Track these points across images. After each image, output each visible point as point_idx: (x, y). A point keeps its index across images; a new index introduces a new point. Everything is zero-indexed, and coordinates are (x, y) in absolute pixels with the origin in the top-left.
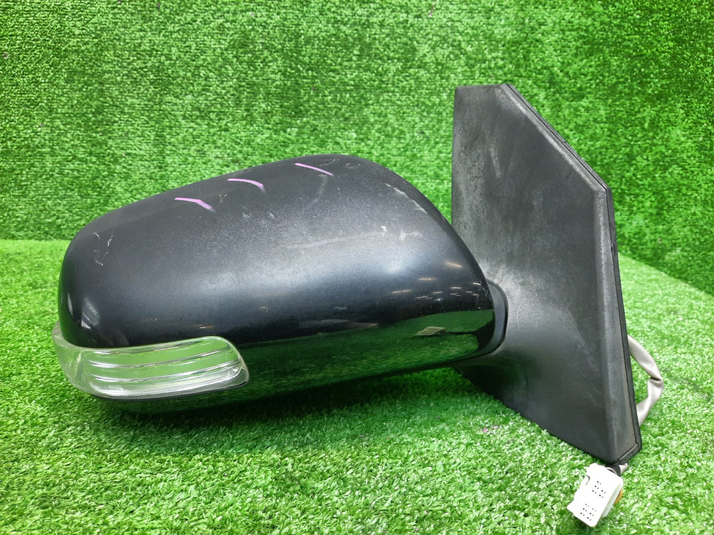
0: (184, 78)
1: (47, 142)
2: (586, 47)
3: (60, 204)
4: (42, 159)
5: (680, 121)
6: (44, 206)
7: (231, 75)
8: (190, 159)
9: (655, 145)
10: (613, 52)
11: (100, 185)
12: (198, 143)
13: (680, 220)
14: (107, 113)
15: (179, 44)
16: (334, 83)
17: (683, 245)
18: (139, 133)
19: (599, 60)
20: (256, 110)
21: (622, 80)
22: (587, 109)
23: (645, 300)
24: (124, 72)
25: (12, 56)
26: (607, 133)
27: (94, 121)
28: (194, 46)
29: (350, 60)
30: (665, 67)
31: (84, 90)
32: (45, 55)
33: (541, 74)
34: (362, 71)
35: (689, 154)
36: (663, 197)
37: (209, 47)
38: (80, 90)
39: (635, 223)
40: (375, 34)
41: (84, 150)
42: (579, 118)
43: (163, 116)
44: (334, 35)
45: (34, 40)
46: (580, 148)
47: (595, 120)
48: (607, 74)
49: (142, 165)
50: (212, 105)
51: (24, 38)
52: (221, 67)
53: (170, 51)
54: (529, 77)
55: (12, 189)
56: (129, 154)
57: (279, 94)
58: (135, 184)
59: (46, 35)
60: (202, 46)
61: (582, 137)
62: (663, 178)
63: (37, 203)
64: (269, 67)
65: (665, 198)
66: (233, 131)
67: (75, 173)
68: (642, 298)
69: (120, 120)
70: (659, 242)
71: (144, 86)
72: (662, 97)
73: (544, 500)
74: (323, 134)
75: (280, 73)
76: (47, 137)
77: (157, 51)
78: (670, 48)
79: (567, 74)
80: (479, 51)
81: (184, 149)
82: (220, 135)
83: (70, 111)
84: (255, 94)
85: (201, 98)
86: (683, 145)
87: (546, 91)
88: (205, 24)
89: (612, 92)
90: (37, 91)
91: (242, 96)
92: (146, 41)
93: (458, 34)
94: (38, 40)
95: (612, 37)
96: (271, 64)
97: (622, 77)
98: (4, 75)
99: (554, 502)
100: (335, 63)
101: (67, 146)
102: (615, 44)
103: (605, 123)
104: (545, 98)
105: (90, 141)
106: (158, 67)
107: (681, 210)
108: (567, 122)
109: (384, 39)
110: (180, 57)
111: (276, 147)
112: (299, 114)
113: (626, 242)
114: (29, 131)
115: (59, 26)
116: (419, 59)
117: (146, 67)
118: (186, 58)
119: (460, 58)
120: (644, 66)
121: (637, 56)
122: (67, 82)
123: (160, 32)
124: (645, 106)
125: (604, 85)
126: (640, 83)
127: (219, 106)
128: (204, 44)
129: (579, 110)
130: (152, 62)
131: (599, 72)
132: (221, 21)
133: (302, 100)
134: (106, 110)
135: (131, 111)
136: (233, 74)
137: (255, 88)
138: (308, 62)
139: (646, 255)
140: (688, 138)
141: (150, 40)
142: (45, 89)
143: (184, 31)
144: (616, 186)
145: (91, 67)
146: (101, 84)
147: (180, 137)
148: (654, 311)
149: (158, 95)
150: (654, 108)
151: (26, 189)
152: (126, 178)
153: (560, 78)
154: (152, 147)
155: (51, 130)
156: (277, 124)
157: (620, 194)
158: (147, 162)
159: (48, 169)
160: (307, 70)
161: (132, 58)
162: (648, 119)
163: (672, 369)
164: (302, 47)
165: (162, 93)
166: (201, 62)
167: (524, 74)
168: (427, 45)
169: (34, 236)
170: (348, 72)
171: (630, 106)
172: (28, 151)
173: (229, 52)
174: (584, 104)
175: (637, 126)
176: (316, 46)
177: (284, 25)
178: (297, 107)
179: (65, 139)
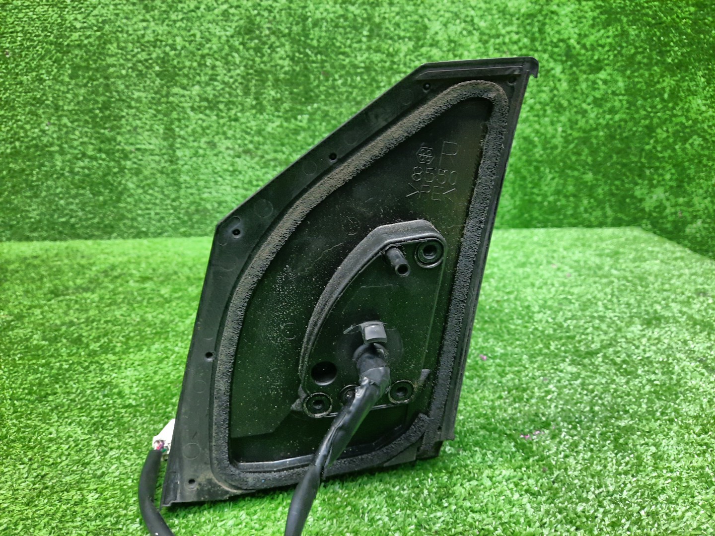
0: (190, 68)
1: (56, 141)
2: (603, 17)
5: (701, 90)
6: (56, 205)
8: (201, 152)
9: (676, 116)
10: (631, 21)
12: (208, 135)
13: (701, 191)
15: (184, 33)
16: (343, 67)
17: (704, 217)
18: (148, 127)
19: (617, 30)
21: (640, 50)
22: (605, 82)
23: (672, 282)
24: (130, 65)
25: (14, 53)
28: (198, 35)
29: (360, 41)
30: (686, 34)
31: (89, 85)
32: (48, 51)
33: (557, 46)
34: (372, 51)
35: (710, 124)
36: (684, 169)
38: (85, 85)
39: (655, 197)
40: (385, 13)
42: (597, 91)
44: (342, 16)
45: (36, 36)
48: (624, 45)
50: (221, 95)
51: (25, 35)
52: (227, 55)
53: (175, 41)
54: (545, 51)
56: (138, 149)
57: (288, 80)
60: (207, 34)
62: (684, 150)
64: (277, 53)
66: (243, 120)
67: (86, 171)
68: (670, 279)
69: (128, 114)
70: (679, 214)
72: (682, 66)
73: (595, 511)
74: (335, 119)
76: (55, 136)
77: (161, 41)
78: (691, 14)
79: (584, 46)
80: (493, 26)
82: (230, 126)
84: (263, 81)
85: (209, 89)
86: (705, 115)
88: (209, 11)
89: (631, 63)
91: (251, 84)
92: (149, 32)
93: (470, 9)
95: (631, 5)
96: (278, 49)
97: (641, 47)
98: (8, 73)
99: (605, 513)
100: (344, 45)
101: (76, 143)
102: (633, 12)
103: (623, 95)
105: (99, 138)
106: (163, 58)
107: (701, 181)
109: (394, 17)
112: (309, 100)
114: (36, 130)
115: (59, 21)
117: (151, 59)
118: (191, 48)
119: (473, 34)
120: (663, 35)
121: (656, 24)
123: (163, 21)
125: (622, 56)
127: (227, 96)
129: (597, 83)
130: (157, 53)
131: (616, 42)
132: (225, 7)
133: (312, 86)
135: (138, 105)
136: (241, 62)
137: (264, 75)
139: (666, 228)
140: (710, 107)
141: (154, 31)
142: (49, 87)
143: (188, 20)
144: (635, 159)
145: (95, 62)
146: (107, 78)
148: (683, 293)
150: (675, 78)
157: (640, 167)
159: (58, 168)
160: (316, 54)
162: (667, 89)
163: (707, 359)
166: (206, 51)
167: (540, 48)
168: (438, 23)
170: (358, 54)
173: (235, 39)
175: (656, 97)
176: (324, 29)
177: (290, 8)
179: (73, 137)
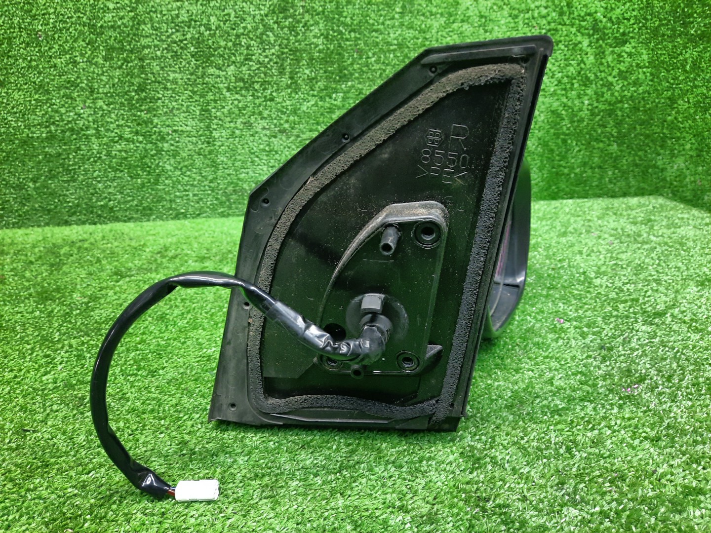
3: (110, 186)
4: (88, 142)
7: (273, 42)
11: (149, 164)
14: (150, 90)
20: (300, 77)
26: (649, 78)
27: (138, 99)
37: (249, 14)
41: (129, 129)
43: (206, 89)
46: (623, 94)
47: (638, 65)
49: (189, 141)
55: (61, 174)
58: (184, 161)
59: (79, 11)
61: (626, 83)
63: (88, 187)
65: (705, 139)
71: (185, 60)
75: (322, 37)
81: (230, 122)
83: (112, 91)
87: (589, 38)
90: (76, 72)
94: (72, 17)
104: (588, 46)
108: (610, 69)
110: (220, 26)
111: (322, 114)
113: (668, 185)
116: (462, 13)
122: (105, 60)
124: (687, 47)
126: (683, 24)
128: (244, 11)
134: (149, 87)
138: (349, 23)
147: (225, 111)
149: (201, 68)
151: (74, 173)
152: (174, 156)
153: (603, 24)
154: (198, 123)
155: (95, 112)
156: (322, 90)
158: (194, 138)
161: (170, 31)
164: (343, 8)
165: (204, 65)
169: (87, 220)
171: (672, 49)
172: (72, 135)
174: (628, 50)
178: (341, 71)
